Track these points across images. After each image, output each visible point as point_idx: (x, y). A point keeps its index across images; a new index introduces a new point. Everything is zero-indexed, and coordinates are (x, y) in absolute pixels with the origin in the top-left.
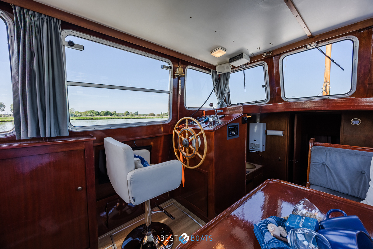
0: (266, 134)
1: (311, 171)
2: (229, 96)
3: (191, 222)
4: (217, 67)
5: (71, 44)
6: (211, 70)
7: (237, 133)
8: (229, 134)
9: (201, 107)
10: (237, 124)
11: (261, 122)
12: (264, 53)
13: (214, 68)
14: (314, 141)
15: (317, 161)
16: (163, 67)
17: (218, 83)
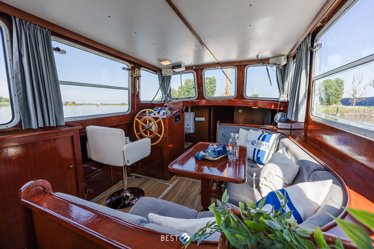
0: (195, 120)
1: (218, 139)
2: (170, 92)
3: (151, 182)
4: (163, 70)
5: (58, 49)
6: (158, 72)
7: (180, 120)
8: (175, 121)
9: (152, 101)
10: (179, 113)
11: (191, 112)
12: (194, 66)
13: (160, 70)
14: (219, 123)
15: (220, 133)
16: (124, 68)
17: (163, 83)
